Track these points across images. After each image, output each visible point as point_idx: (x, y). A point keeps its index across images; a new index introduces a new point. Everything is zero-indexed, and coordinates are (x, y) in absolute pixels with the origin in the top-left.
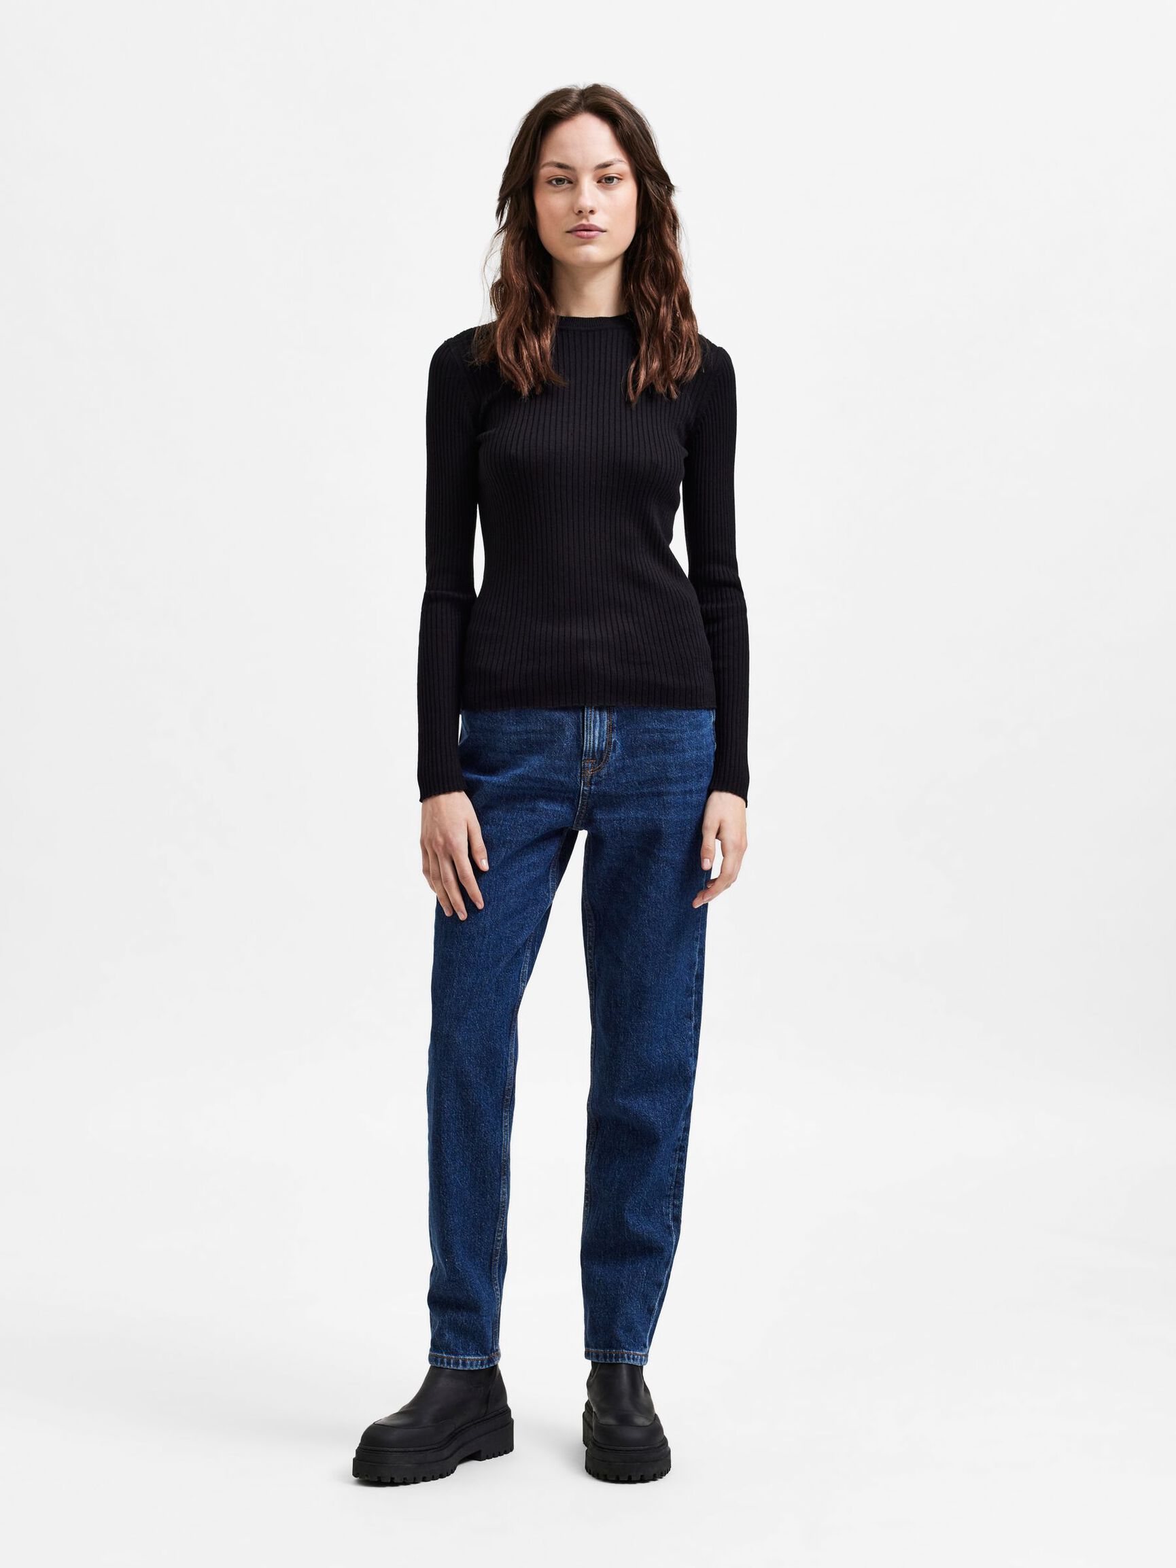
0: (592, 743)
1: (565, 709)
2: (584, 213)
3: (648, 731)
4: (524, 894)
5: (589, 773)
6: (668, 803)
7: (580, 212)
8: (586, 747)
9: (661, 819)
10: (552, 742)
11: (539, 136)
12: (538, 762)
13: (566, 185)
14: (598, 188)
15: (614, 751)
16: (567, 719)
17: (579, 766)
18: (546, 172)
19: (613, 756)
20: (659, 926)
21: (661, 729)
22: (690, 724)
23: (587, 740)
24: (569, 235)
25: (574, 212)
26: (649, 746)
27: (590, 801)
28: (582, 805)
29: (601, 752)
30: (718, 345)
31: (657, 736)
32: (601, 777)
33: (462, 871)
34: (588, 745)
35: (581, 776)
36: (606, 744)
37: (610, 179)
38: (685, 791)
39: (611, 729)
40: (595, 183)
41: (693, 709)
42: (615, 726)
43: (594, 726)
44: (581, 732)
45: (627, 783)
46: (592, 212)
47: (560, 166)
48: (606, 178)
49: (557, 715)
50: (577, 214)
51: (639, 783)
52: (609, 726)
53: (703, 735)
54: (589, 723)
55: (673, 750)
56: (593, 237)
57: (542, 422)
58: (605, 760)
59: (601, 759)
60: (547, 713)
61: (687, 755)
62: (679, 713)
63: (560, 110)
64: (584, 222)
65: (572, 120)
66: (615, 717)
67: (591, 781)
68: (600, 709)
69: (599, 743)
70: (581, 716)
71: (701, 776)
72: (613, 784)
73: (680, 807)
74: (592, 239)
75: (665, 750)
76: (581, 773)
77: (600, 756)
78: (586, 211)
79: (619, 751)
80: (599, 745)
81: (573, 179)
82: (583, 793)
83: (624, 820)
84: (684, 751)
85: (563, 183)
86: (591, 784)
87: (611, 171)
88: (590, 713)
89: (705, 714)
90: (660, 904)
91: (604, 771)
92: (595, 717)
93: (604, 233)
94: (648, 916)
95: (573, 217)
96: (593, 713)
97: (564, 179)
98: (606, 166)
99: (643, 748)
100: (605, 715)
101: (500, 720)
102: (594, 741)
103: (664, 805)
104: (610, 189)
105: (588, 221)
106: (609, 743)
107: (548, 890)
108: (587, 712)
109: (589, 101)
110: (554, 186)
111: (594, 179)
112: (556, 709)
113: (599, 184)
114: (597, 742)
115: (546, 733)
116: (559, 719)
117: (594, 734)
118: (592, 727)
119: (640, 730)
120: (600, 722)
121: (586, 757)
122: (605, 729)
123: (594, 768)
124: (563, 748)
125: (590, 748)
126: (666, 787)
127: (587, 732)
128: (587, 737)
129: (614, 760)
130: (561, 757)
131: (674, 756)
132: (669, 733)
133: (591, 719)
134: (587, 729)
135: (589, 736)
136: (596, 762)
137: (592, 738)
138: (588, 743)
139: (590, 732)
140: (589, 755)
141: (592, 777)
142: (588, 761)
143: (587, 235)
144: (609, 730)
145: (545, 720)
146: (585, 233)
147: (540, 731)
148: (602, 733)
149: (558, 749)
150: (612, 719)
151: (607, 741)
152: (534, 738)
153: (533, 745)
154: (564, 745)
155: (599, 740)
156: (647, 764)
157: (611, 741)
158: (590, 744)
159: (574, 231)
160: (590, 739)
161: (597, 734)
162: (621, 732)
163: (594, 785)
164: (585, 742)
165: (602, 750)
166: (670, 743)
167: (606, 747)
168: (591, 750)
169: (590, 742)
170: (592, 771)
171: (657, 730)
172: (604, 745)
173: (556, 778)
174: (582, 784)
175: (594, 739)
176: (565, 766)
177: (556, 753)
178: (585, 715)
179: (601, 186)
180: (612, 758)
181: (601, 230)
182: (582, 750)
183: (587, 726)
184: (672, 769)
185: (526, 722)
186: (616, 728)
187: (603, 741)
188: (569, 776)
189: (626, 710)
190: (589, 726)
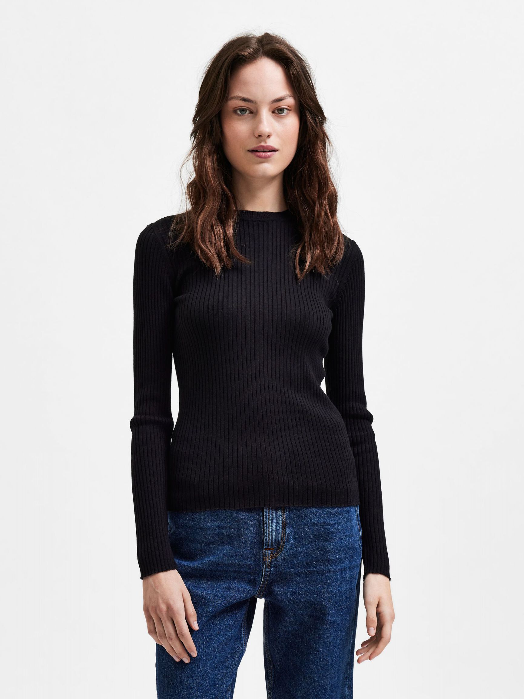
0: (270, 535)
1: (249, 510)
2: (263, 137)
3: (314, 525)
4: (224, 649)
5: (269, 558)
6: (329, 579)
7: (260, 136)
8: (266, 539)
9: (324, 592)
10: (239, 535)
11: (229, 74)
12: (229, 552)
13: (248, 115)
14: (273, 117)
15: (288, 541)
16: (250, 519)
17: (261, 553)
18: (233, 103)
19: (288, 546)
20: (325, 673)
21: (323, 523)
22: (344, 518)
23: (266, 533)
24: (250, 154)
25: (254, 136)
26: (314, 536)
27: (270, 578)
28: (264, 582)
29: (278, 542)
31: (320, 528)
32: (278, 561)
33: (181, 630)
34: (268, 537)
35: (263, 561)
37: (281, 110)
38: (342, 569)
39: (285, 524)
40: (271, 113)
41: (345, 507)
42: (288, 522)
43: (272, 522)
44: (262, 527)
45: (298, 563)
46: (269, 136)
47: (245, 100)
48: (278, 110)
49: (243, 515)
50: (256, 138)
51: (307, 564)
52: (283, 522)
53: (352, 526)
54: (267, 520)
55: (332, 538)
56: (269, 157)
58: (281, 548)
59: (278, 547)
60: (235, 513)
61: (342, 542)
62: (336, 510)
63: (246, 54)
64: (263, 144)
65: (255, 63)
66: (287, 515)
67: (270, 564)
68: (276, 510)
69: (276, 535)
70: (261, 515)
71: (352, 557)
72: (287, 565)
73: (339, 581)
74: (268, 159)
75: (326, 538)
76: (263, 559)
77: (277, 545)
78: (264, 135)
79: (292, 541)
80: (276, 537)
81: (254, 110)
82: (265, 573)
83: (296, 592)
84: (340, 539)
85: (246, 113)
86: (271, 567)
87: (283, 104)
88: (268, 512)
89: (353, 509)
90: (326, 656)
91: (281, 557)
92: (272, 516)
93: (277, 152)
94: (318, 665)
95: (254, 140)
96: (271, 513)
97: (247, 110)
98: (280, 100)
99: (310, 537)
100: (280, 513)
101: (198, 519)
102: (272, 535)
103: (326, 581)
104: (281, 118)
105: (266, 143)
106: (284, 535)
107: (242, 644)
109: (268, 47)
110: (239, 115)
111: (269, 110)
112: (242, 511)
113: (273, 114)
114: (274, 535)
115: (234, 529)
116: (245, 518)
117: (272, 528)
118: (270, 523)
119: (307, 525)
120: (276, 519)
121: (266, 546)
122: (280, 524)
123: (273, 554)
124: (248, 540)
125: (269, 539)
126: (327, 567)
127: (266, 527)
128: (266, 531)
129: (289, 548)
130: (247, 547)
131: (333, 543)
132: (329, 525)
133: (269, 517)
134: (266, 525)
135: (268, 530)
136: (274, 550)
137: (270, 532)
138: (268, 535)
139: (269, 527)
140: (269, 544)
141: (271, 561)
142: (268, 549)
143: (264, 155)
144: (284, 525)
145: (234, 518)
146: (263, 154)
147: (230, 527)
148: (278, 528)
149: (245, 541)
150: (285, 516)
151: (282, 533)
152: (224, 532)
153: (225, 538)
154: (249, 538)
155: (276, 533)
156: (313, 549)
157: (285, 533)
158: (269, 536)
159: (253, 151)
160: (269, 532)
161: (274, 529)
162: (293, 526)
163: (273, 567)
164: (265, 535)
165: (279, 541)
166: (330, 533)
167: (281, 538)
168: (270, 541)
169: (269, 534)
170: (272, 557)
171: (320, 524)
172: (280, 537)
173: (244, 562)
174: (264, 567)
175: (272, 532)
176: (251, 553)
177: (243, 544)
178: (265, 514)
179: (275, 115)
180: (286, 546)
181: (274, 150)
182: (263, 541)
183: (266, 522)
184: (331, 553)
185: (218, 520)
186: (289, 523)
187: (279, 534)
188: (254, 561)
189: (295, 509)
190: (268, 523)
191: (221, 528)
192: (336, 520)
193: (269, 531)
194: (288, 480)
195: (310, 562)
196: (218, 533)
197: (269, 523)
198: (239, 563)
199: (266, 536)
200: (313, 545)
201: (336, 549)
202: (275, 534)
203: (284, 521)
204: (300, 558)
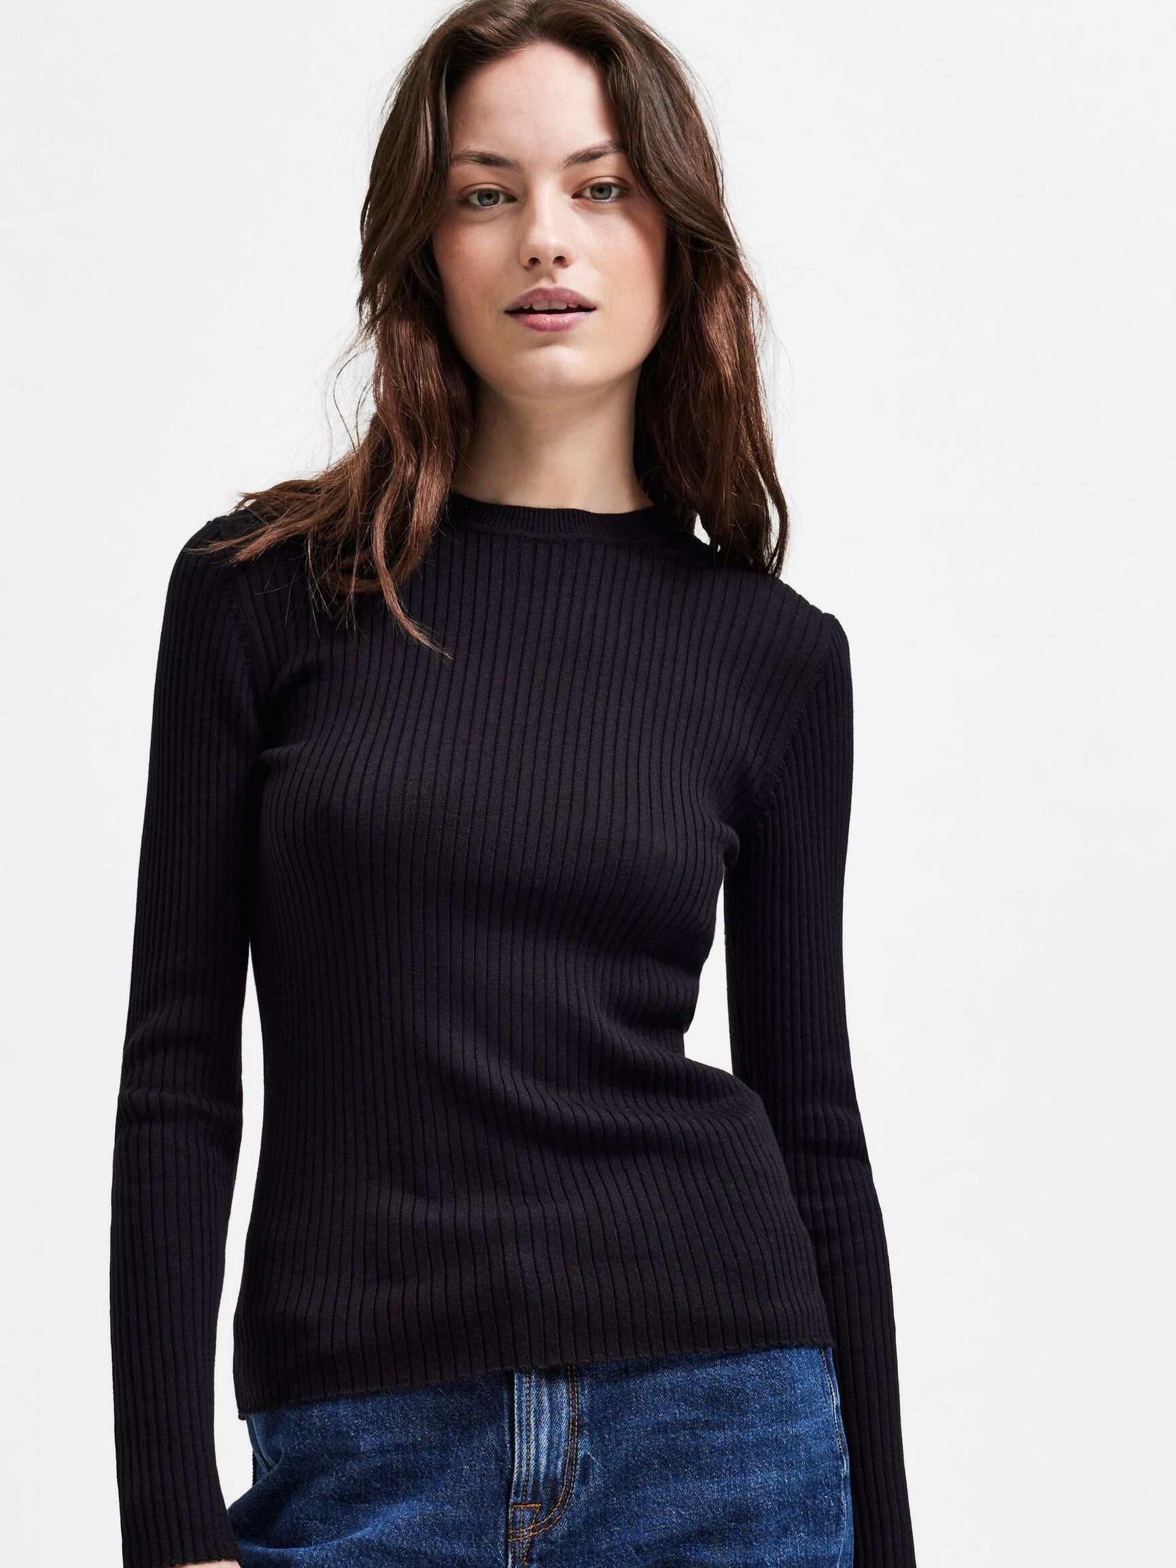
0: (532, 1462)
1: (469, 1386)
2: (545, 264)
3: (664, 1429)
5: (526, 1534)
7: (534, 261)
8: (520, 1473)
10: (442, 1468)
13: (501, 207)
14: (575, 210)
15: (584, 1480)
17: (501, 1520)
18: (462, 175)
19: (582, 1493)
22: (763, 1410)
23: (521, 1457)
24: (511, 321)
25: (519, 262)
26: (664, 1463)
29: (553, 1483)
30: (824, 609)
32: (552, 1543)
34: (524, 1469)
35: (506, 1542)
36: (564, 1465)
37: (601, 191)
39: (577, 1427)
40: (568, 198)
42: (586, 1420)
43: (538, 1422)
44: (507, 1438)
45: (611, 1549)
46: (560, 260)
47: (488, 161)
48: (592, 189)
49: (454, 1403)
50: (527, 268)
52: (571, 1420)
54: (524, 1415)
55: (719, 1469)
56: (567, 327)
57: (407, 736)
58: (564, 1502)
59: (553, 1499)
60: (430, 1403)
64: (544, 284)
65: (513, 55)
66: (584, 1395)
67: (529, 1554)
68: (550, 1378)
69: (548, 1460)
70: (505, 1399)
72: (581, 1553)
74: (564, 333)
75: (700, 1469)
76: (507, 1536)
77: (549, 1493)
78: (548, 258)
79: (599, 1481)
80: (548, 1467)
81: (516, 190)
85: (495, 203)
86: (531, 1561)
87: (600, 171)
88: (525, 1392)
91: (561, 1529)
92: (539, 1402)
93: (593, 314)
95: (521, 274)
96: (533, 1389)
97: (497, 192)
98: (589, 157)
99: (649, 1467)
100: (563, 1391)
102: (537, 1460)
104: (601, 212)
105: (554, 281)
106: (572, 1462)
108: (521, 1383)
110: (474, 210)
111: (565, 186)
113: (577, 201)
114: (543, 1461)
115: (429, 1449)
116: (462, 1415)
117: (537, 1440)
118: (532, 1423)
119: (646, 1428)
120: (552, 1412)
121: (518, 1497)
122: (563, 1428)
123: (537, 1522)
124: (462, 1476)
125: (528, 1476)
126: (696, 1551)
127: (521, 1437)
128: (521, 1448)
129: (586, 1502)
130: (459, 1499)
131: (718, 1483)
132: (710, 1429)
133: (529, 1406)
134: (521, 1431)
135: (525, 1446)
136: (541, 1508)
137: (533, 1451)
138: (524, 1462)
139: (529, 1437)
140: (526, 1491)
141: (532, 1543)
142: (522, 1507)
143: (551, 322)
144: (573, 1431)
145: (427, 1417)
146: (548, 319)
147: (414, 1445)
148: (555, 1440)
149: (452, 1478)
150: (578, 1403)
151: (566, 1456)
152: (398, 1461)
153: (399, 1480)
154: (463, 1469)
155: (549, 1454)
156: (659, 1504)
157: (577, 1455)
158: (528, 1465)
159: (519, 311)
160: (528, 1454)
161: (544, 1442)
162: (601, 1435)
163: (536, 1561)
164: (517, 1460)
165: (556, 1479)
166: (711, 1452)
167: (563, 1471)
168: (531, 1479)
169: (529, 1460)
170: (533, 1530)
171: (684, 1424)
172: (560, 1467)
173: (447, 1549)
174: (510, 1560)
175: (538, 1453)
176: (469, 1521)
177: (446, 1487)
178: (516, 1397)
179: (584, 204)
180: (578, 1496)
181: (585, 308)
182: (510, 1482)
183: (520, 1422)
184: (714, 1513)
185: (379, 1428)
186: (589, 1425)
187: (557, 1457)
188: (478, 1547)
189: (607, 1380)
190: (525, 1423)
191: (389, 1451)
192: (734, 1415)
193: (528, 1448)
194: (584, 1283)
195: (648, 1545)
196: (380, 1468)
197: (529, 1425)
198: (433, 1553)
199: (520, 1466)
200: (658, 1492)
201: (731, 1503)
202: (547, 1458)
203: (574, 1419)
204: (619, 1533)
